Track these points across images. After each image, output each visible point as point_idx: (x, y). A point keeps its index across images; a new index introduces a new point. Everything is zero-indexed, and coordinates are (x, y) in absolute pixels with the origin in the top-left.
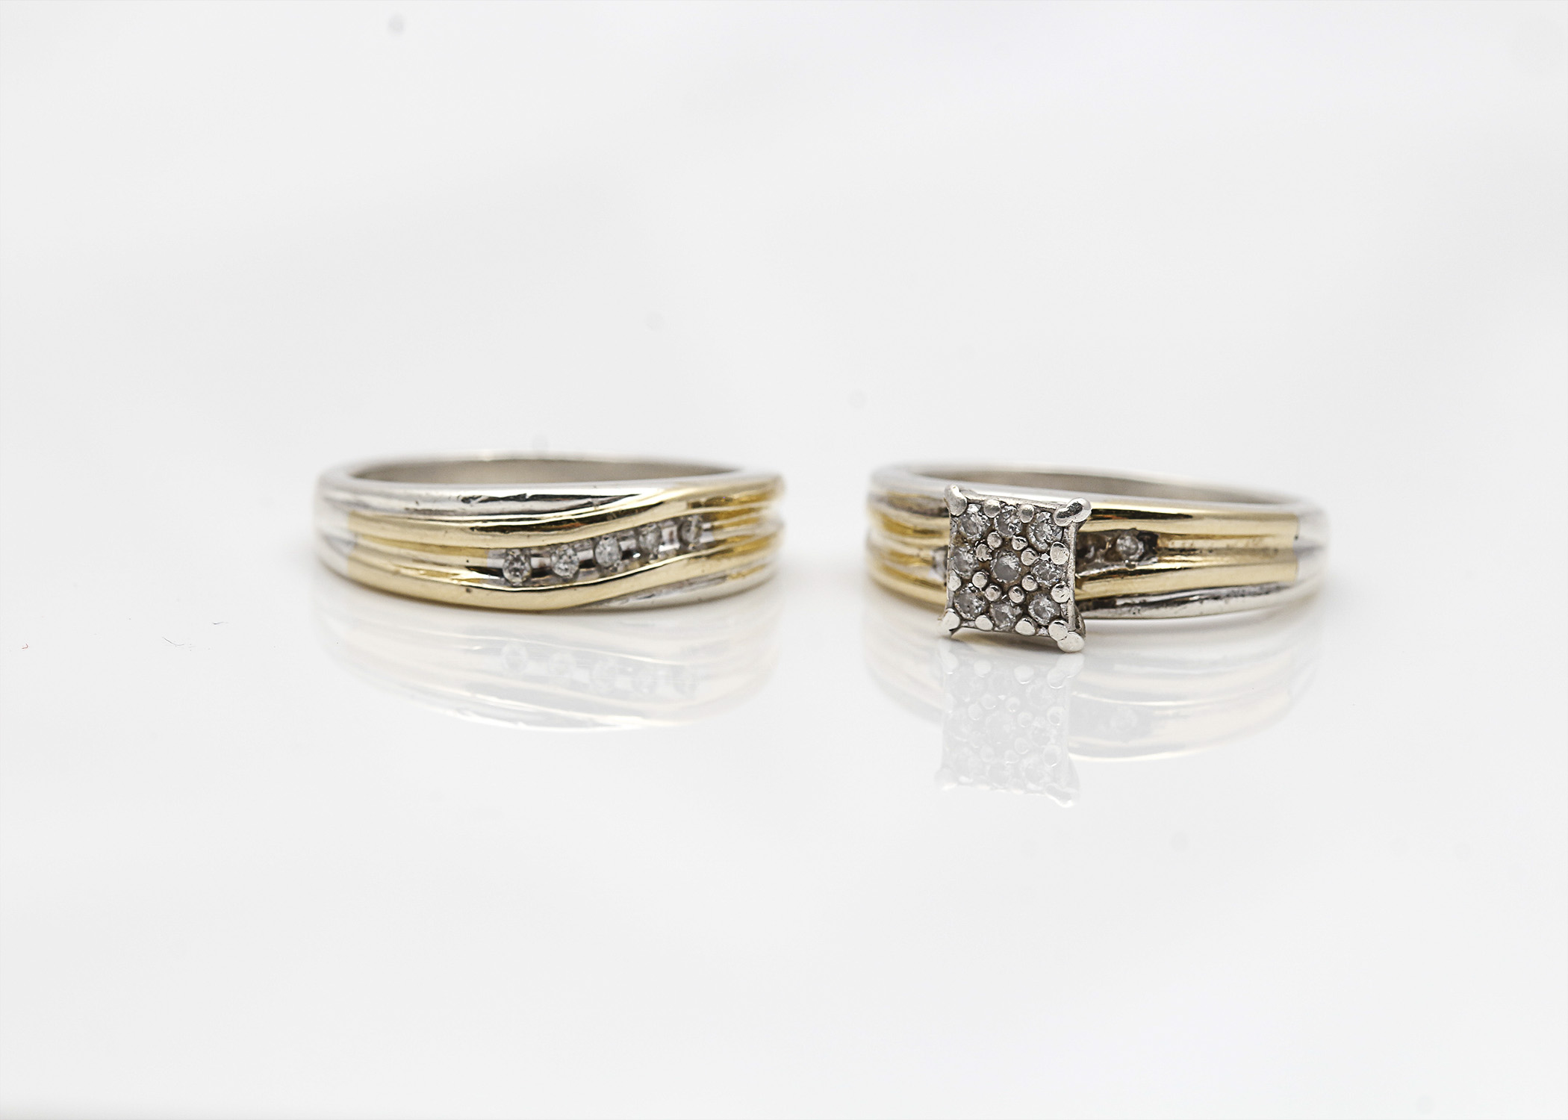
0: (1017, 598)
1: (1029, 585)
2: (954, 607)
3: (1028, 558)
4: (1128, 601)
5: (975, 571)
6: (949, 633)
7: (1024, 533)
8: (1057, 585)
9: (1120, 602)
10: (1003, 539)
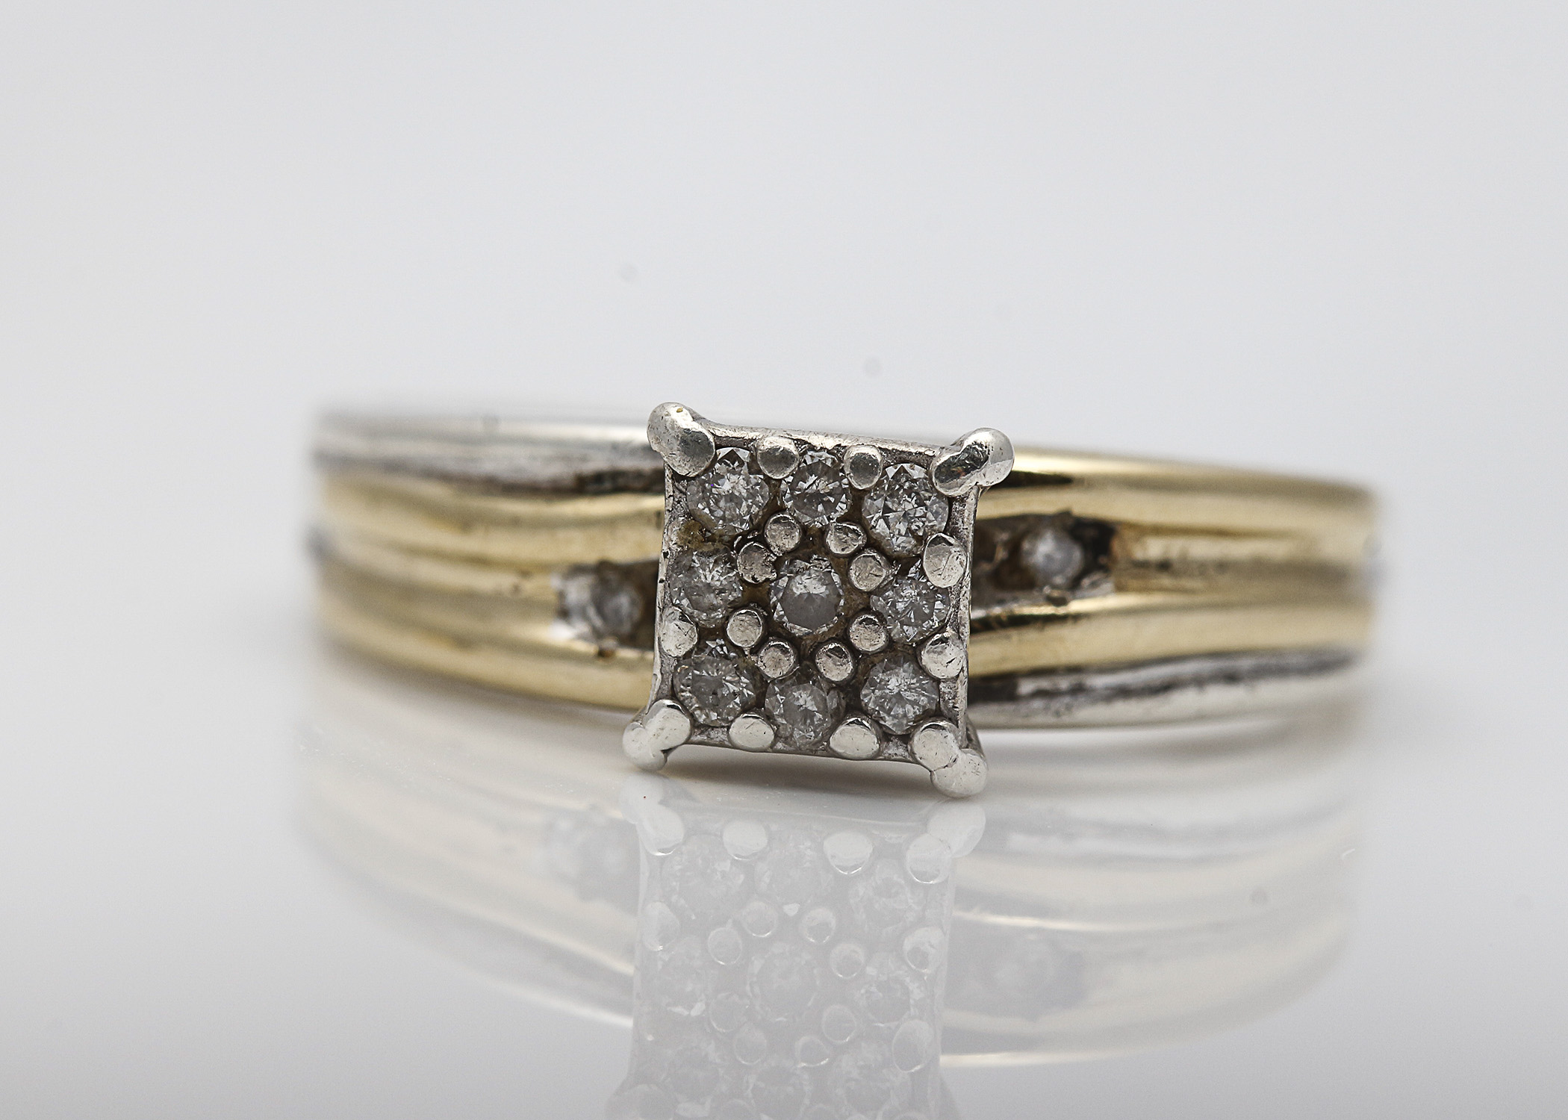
0: (836, 670)
1: (867, 639)
2: (673, 696)
3: (867, 575)
4: (1044, 684)
5: (734, 607)
6: (663, 755)
7: (855, 515)
8: (937, 636)
9: (1026, 687)
10: (805, 530)
